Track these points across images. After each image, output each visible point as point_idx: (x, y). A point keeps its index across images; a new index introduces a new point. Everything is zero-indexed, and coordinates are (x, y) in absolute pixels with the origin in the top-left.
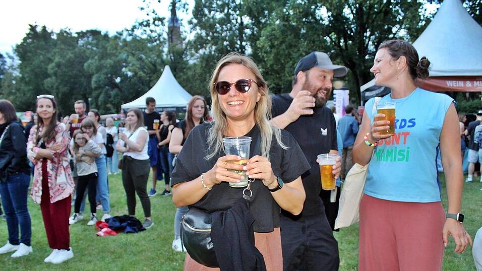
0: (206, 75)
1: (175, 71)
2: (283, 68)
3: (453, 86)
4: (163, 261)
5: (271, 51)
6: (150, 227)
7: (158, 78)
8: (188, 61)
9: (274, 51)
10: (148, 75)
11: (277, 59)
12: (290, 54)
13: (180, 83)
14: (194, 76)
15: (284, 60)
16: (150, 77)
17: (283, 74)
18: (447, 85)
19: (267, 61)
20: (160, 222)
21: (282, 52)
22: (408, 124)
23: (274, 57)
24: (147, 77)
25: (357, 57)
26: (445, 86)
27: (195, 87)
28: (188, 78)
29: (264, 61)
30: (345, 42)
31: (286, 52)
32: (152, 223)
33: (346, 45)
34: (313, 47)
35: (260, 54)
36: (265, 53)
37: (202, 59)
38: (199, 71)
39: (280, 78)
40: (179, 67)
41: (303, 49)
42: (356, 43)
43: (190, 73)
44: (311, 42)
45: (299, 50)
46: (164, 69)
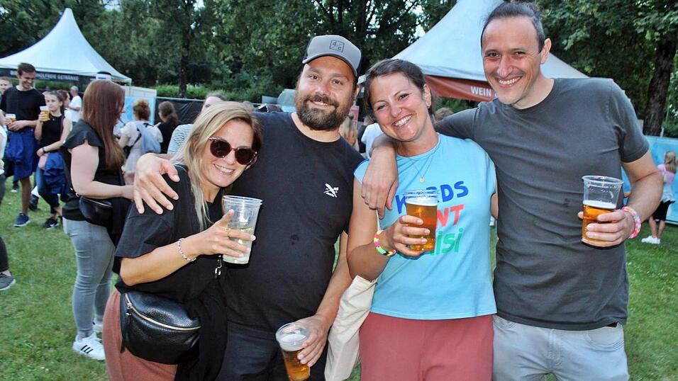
0: (130, 32)
1: (82, 18)
2: (248, 36)
3: (478, 94)
4: (21, 361)
5: (232, 11)
6: (8, 287)
7: (52, 25)
8: (104, 5)
9: (237, 10)
10: (36, 19)
11: (240, 23)
12: (258, 18)
13: (88, 39)
14: (111, 31)
15: (250, 26)
16: (39, 22)
17: (246, 45)
18: (471, 92)
19: (226, 23)
20: (27, 279)
21: (248, 14)
22: (456, 192)
23: (235, 19)
24: (33, 21)
25: (353, 35)
26: (469, 93)
27: (112, 48)
28: (101, 32)
29: (221, 23)
30: (340, 10)
31: (255, 14)
32: (12, 280)
33: (340, 15)
34: (294, 12)
35: (216, 13)
36: (224, 12)
37: (125, 7)
38: (120, 24)
39: (241, 50)
40: (88, 13)
41: (279, 14)
42: (355, 15)
43: (105, 26)
44: (292, 6)
45: (273, 15)
46: (63, 12)
